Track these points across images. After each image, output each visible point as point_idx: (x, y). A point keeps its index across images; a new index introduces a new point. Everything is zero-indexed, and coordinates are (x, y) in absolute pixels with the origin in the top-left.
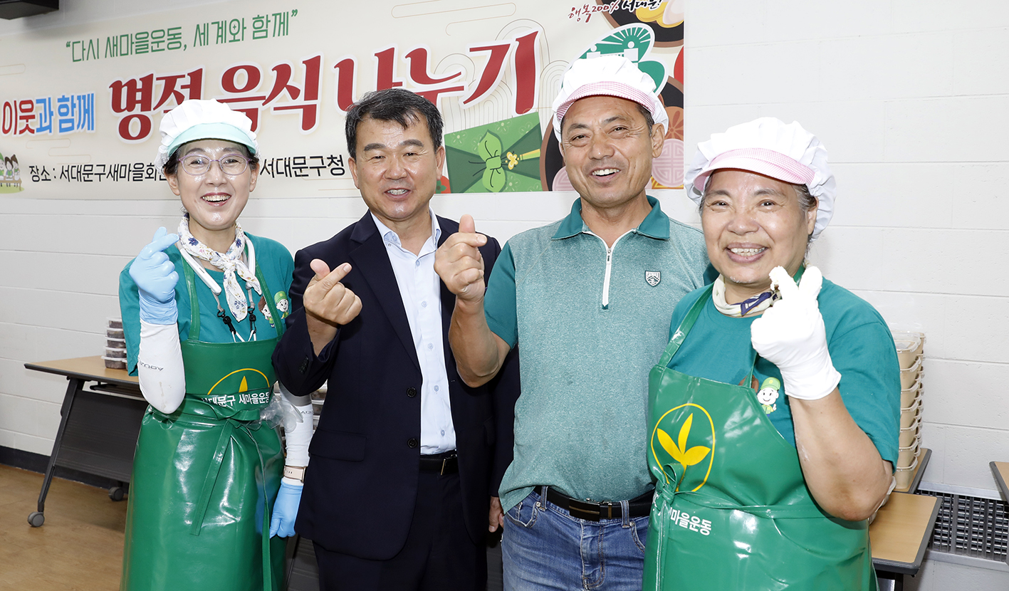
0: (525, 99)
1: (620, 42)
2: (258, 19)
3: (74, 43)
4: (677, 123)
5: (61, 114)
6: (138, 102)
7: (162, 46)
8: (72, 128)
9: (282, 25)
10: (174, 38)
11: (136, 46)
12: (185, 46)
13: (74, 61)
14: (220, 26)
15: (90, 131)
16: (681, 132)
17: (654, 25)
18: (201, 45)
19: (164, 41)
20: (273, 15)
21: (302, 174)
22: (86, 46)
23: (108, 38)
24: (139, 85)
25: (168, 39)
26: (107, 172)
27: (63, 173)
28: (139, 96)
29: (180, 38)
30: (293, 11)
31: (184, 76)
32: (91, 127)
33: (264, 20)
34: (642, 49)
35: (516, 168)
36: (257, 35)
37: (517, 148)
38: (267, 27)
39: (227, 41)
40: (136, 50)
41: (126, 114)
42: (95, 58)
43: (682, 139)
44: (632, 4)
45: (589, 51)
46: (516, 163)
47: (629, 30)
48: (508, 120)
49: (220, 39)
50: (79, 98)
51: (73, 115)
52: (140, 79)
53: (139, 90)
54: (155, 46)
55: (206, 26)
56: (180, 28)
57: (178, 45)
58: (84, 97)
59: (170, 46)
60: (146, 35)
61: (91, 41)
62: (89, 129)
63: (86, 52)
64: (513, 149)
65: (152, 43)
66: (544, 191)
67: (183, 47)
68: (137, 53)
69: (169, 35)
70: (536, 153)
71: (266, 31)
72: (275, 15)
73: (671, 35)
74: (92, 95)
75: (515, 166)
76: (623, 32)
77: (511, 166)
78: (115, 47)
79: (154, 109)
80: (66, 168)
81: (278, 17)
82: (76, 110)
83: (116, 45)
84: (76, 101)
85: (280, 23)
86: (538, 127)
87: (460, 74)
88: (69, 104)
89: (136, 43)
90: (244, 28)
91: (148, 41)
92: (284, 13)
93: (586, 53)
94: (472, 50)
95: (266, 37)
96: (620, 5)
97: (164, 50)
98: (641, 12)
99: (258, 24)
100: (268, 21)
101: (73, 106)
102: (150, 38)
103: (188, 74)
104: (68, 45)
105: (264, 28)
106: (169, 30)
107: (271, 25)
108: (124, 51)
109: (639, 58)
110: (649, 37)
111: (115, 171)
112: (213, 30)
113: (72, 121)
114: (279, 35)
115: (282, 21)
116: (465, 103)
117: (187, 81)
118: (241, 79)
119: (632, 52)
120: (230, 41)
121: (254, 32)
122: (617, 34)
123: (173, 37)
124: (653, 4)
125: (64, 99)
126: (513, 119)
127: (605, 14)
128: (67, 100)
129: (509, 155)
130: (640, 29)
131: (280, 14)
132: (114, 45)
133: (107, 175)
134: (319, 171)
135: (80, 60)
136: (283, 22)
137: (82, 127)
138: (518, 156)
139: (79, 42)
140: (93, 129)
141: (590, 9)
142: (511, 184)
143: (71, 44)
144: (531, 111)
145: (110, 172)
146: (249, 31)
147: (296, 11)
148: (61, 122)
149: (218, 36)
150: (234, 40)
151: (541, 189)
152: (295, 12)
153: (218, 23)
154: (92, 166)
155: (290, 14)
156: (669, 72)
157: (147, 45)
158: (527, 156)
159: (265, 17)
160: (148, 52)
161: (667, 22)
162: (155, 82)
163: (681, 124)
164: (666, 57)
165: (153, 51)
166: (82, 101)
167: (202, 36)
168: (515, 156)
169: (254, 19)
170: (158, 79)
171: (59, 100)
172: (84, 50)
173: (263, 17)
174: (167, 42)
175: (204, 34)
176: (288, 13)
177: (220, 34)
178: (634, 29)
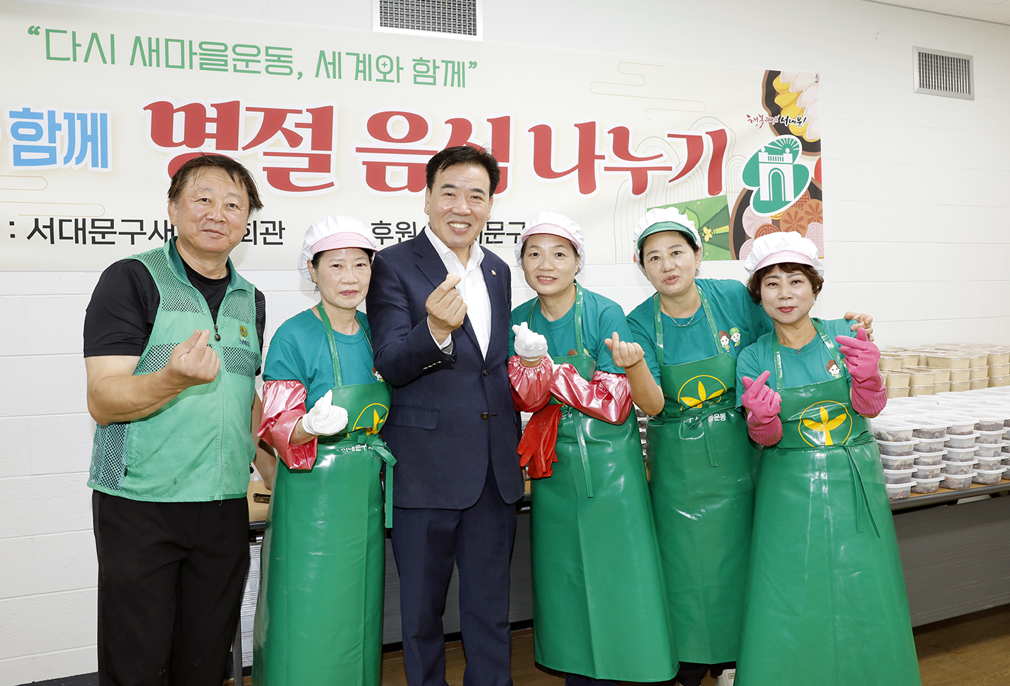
0: (715, 184)
1: (780, 147)
2: (421, 61)
3: (48, 31)
4: (818, 211)
5: (16, 135)
6: (211, 136)
7: (252, 66)
8: (52, 160)
9: (456, 75)
10: (279, 61)
11: (201, 59)
12: (300, 74)
13: (49, 57)
14: (361, 59)
15: (99, 169)
16: (821, 218)
17: (801, 138)
18: (329, 77)
19: (259, 62)
20: (442, 61)
21: (495, 240)
22: (84, 40)
23: (138, 40)
24: (212, 113)
25: (266, 60)
26: (149, 229)
27: (37, 229)
28: (211, 128)
29: (291, 62)
30: (471, 63)
31: (300, 112)
32: (101, 159)
33: (431, 65)
34: (795, 155)
35: (711, 242)
36: (419, 79)
37: (709, 224)
38: (434, 73)
39: (374, 78)
40: (201, 64)
41: (185, 150)
42: (105, 62)
43: (822, 223)
44: (787, 120)
45: (760, 151)
46: (711, 236)
47: (785, 139)
48: (703, 200)
49: (360, 75)
50: (69, 116)
51: (52, 139)
52: (212, 105)
53: (211, 120)
54: (241, 66)
55: (337, 56)
56: (291, 49)
57: (288, 71)
58: (82, 117)
59: (271, 69)
60: (223, 48)
61: (94, 36)
62: (95, 164)
63: (81, 52)
64: (708, 225)
65: (234, 60)
66: (733, 259)
67: (295, 74)
68: (201, 68)
69: (267, 54)
70: (726, 229)
71: (434, 78)
72: (447, 62)
73: (812, 147)
74: (104, 116)
75: (710, 239)
76: (782, 140)
77: (707, 239)
78: (154, 54)
79: (244, 148)
80: (44, 221)
81: (450, 65)
82: (62, 135)
83: (157, 51)
84: (59, 119)
85: (454, 73)
86: (727, 207)
87: (661, 155)
88: (44, 124)
89: (200, 54)
90: (399, 69)
91: (227, 56)
92: (459, 63)
93: (757, 153)
94: (670, 136)
95: (434, 84)
96: (779, 119)
97: (260, 72)
98: (793, 127)
99: (419, 68)
100: (435, 67)
101: (54, 127)
102: (229, 52)
103: (308, 110)
104: (33, 31)
105: (431, 73)
106: (267, 48)
107: (440, 74)
108: (175, 59)
109: (794, 161)
110: (798, 146)
111: (166, 230)
112: (349, 64)
113: (52, 151)
114: (452, 85)
115: (456, 70)
116: (670, 181)
117: (308, 118)
118: (397, 127)
119: (788, 157)
120: (377, 80)
121: (415, 76)
122: (778, 141)
123: (276, 58)
124: (800, 123)
125: (26, 113)
126: (706, 199)
127: (771, 124)
128: (40, 116)
129: (705, 229)
130: (792, 140)
131: (453, 63)
132: (151, 51)
133: (149, 235)
134: (516, 238)
135: (69, 59)
136: (457, 73)
137: (79, 160)
138: (712, 231)
139: (65, 32)
140: (105, 165)
141: (764, 119)
142: (707, 254)
143: (42, 32)
144: (721, 194)
145: (156, 231)
146: (407, 74)
147: (475, 64)
148: (18, 150)
149: (358, 71)
150: (385, 80)
151: (731, 258)
152: (473, 65)
153: (358, 55)
154: (112, 221)
155: (467, 65)
156: (812, 174)
157: (226, 61)
158: (719, 231)
159: (432, 62)
160: (227, 70)
161: (810, 138)
162: (243, 113)
163: (821, 212)
164: (808, 162)
165: (235, 70)
166: (78, 123)
167: (330, 67)
168: (710, 230)
169: (414, 60)
170: (248, 109)
171: (13, 114)
172: (75, 45)
173: (429, 61)
174: (264, 64)
175: (334, 64)
176: (463, 63)
177: (361, 68)
178: (789, 139)
